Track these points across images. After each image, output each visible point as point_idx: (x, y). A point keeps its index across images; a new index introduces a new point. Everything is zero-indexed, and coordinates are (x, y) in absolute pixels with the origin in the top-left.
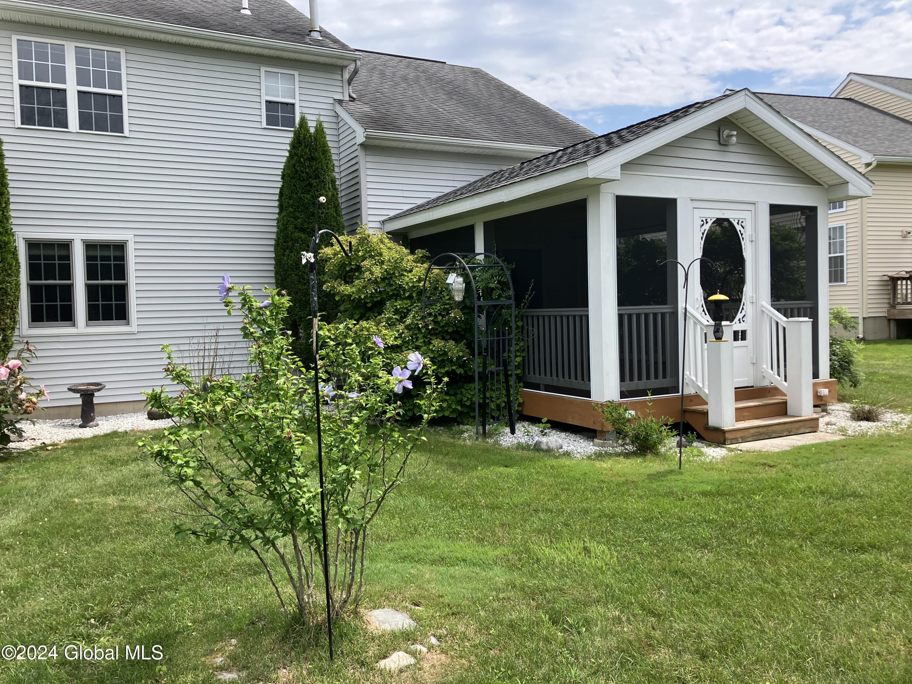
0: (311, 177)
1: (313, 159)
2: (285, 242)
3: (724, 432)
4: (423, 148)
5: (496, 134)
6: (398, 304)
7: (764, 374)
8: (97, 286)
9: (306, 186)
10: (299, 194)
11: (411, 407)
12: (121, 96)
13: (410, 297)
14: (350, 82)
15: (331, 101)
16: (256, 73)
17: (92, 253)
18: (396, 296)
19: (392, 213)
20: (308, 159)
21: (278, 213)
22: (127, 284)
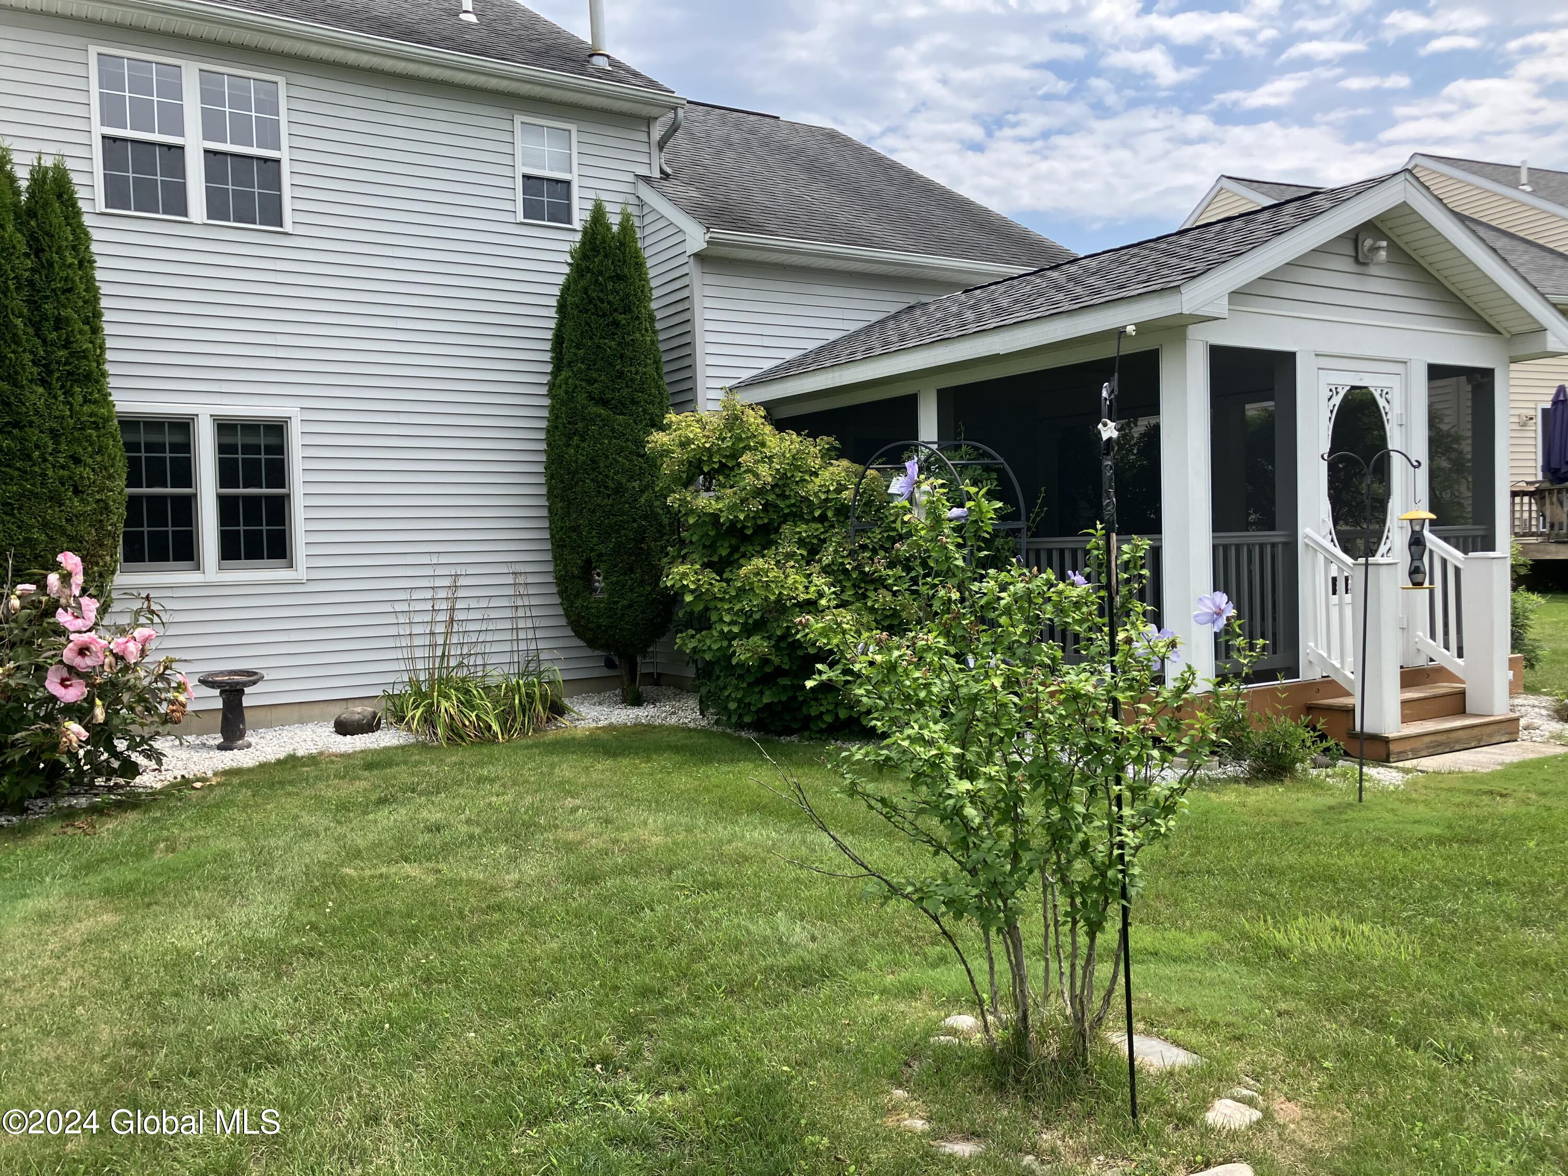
0: (616, 310)
1: (620, 278)
2: (569, 423)
3: (1386, 741)
4: (797, 263)
5: (912, 242)
6: (803, 529)
7: (1419, 646)
8: (235, 498)
9: (608, 325)
10: (596, 340)
11: (831, 707)
12: (278, 161)
13: (823, 518)
14: (661, 145)
15: (631, 178)
16: (506, 125)
17: (228, 440)
18: (796, 516)
19: (746, 375)
20: (611, 278)
21: (551, 373)
22: (289, 495)
